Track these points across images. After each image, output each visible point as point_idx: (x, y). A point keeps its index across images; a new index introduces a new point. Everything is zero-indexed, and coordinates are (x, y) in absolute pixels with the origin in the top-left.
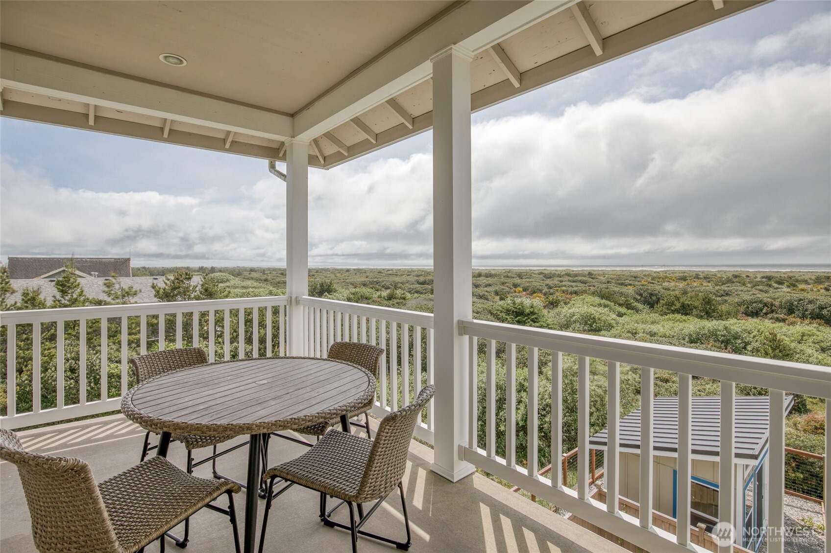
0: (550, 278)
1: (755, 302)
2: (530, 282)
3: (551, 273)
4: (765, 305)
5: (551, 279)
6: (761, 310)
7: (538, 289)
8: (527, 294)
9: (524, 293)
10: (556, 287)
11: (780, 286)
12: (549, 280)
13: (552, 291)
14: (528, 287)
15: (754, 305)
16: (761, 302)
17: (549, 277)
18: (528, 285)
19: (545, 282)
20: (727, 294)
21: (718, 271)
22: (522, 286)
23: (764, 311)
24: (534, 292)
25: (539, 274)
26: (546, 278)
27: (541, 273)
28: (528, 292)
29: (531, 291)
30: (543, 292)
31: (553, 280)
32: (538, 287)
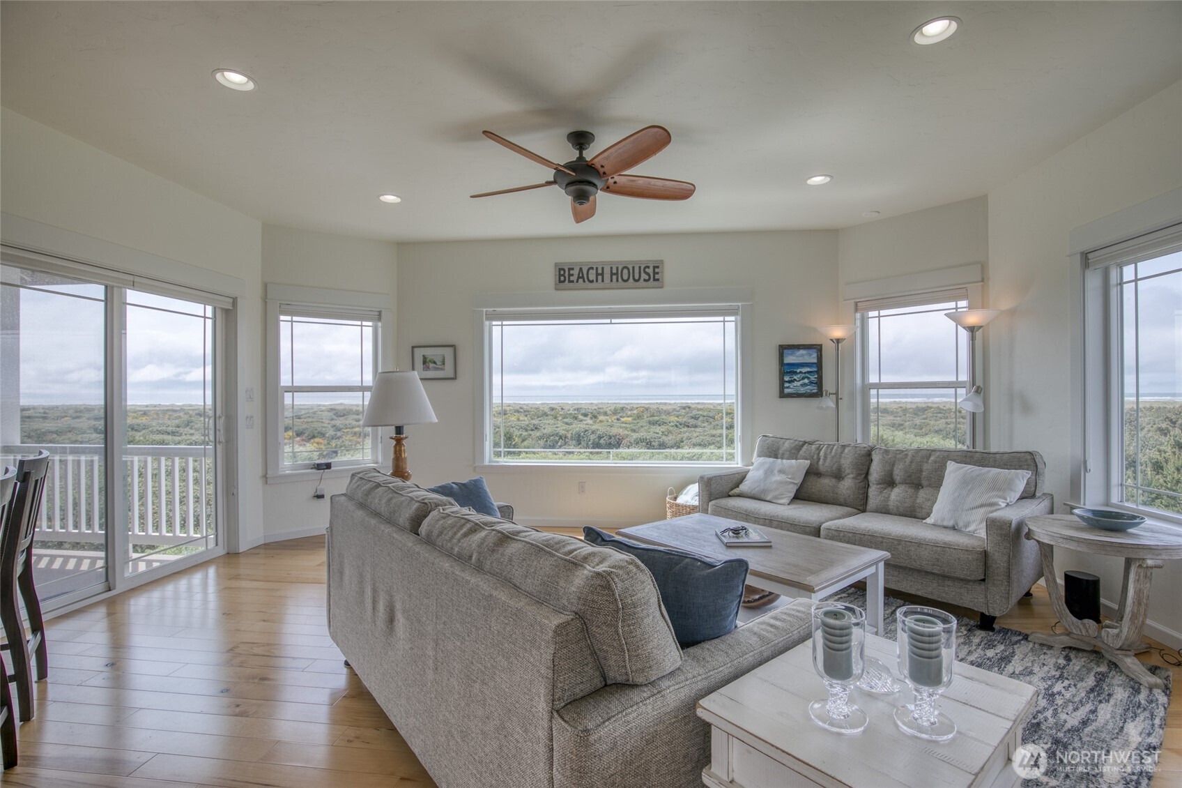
0: (343, 416)
1: (553, 435)
2: (308, 422)
3: (345, 409)
4: (561, 437)
5: (343, 418)
6: (557, 442)
7: (319, 433)
8: (303, 440)
9: (298, 439)
10: (346, 428)
11: (585, 418)
12: (341, 418)
13: (339, 434)
14: (304, 430)
15: (552, 438)
16: (557, 435)
17: (342, 414)
18: (304, 426)
19: (333, 422)
20: (536, 428)
21: (542, 404)
22: (296, 429)
23: (559, 444)
24: (314, 437)
25: (328, 411)
26: (338, 417)
27: (332, 410)
28: (304, 438)
29: (309, 435)
30: (327, 435)
31: (346, 419)
32: (319, 429)
